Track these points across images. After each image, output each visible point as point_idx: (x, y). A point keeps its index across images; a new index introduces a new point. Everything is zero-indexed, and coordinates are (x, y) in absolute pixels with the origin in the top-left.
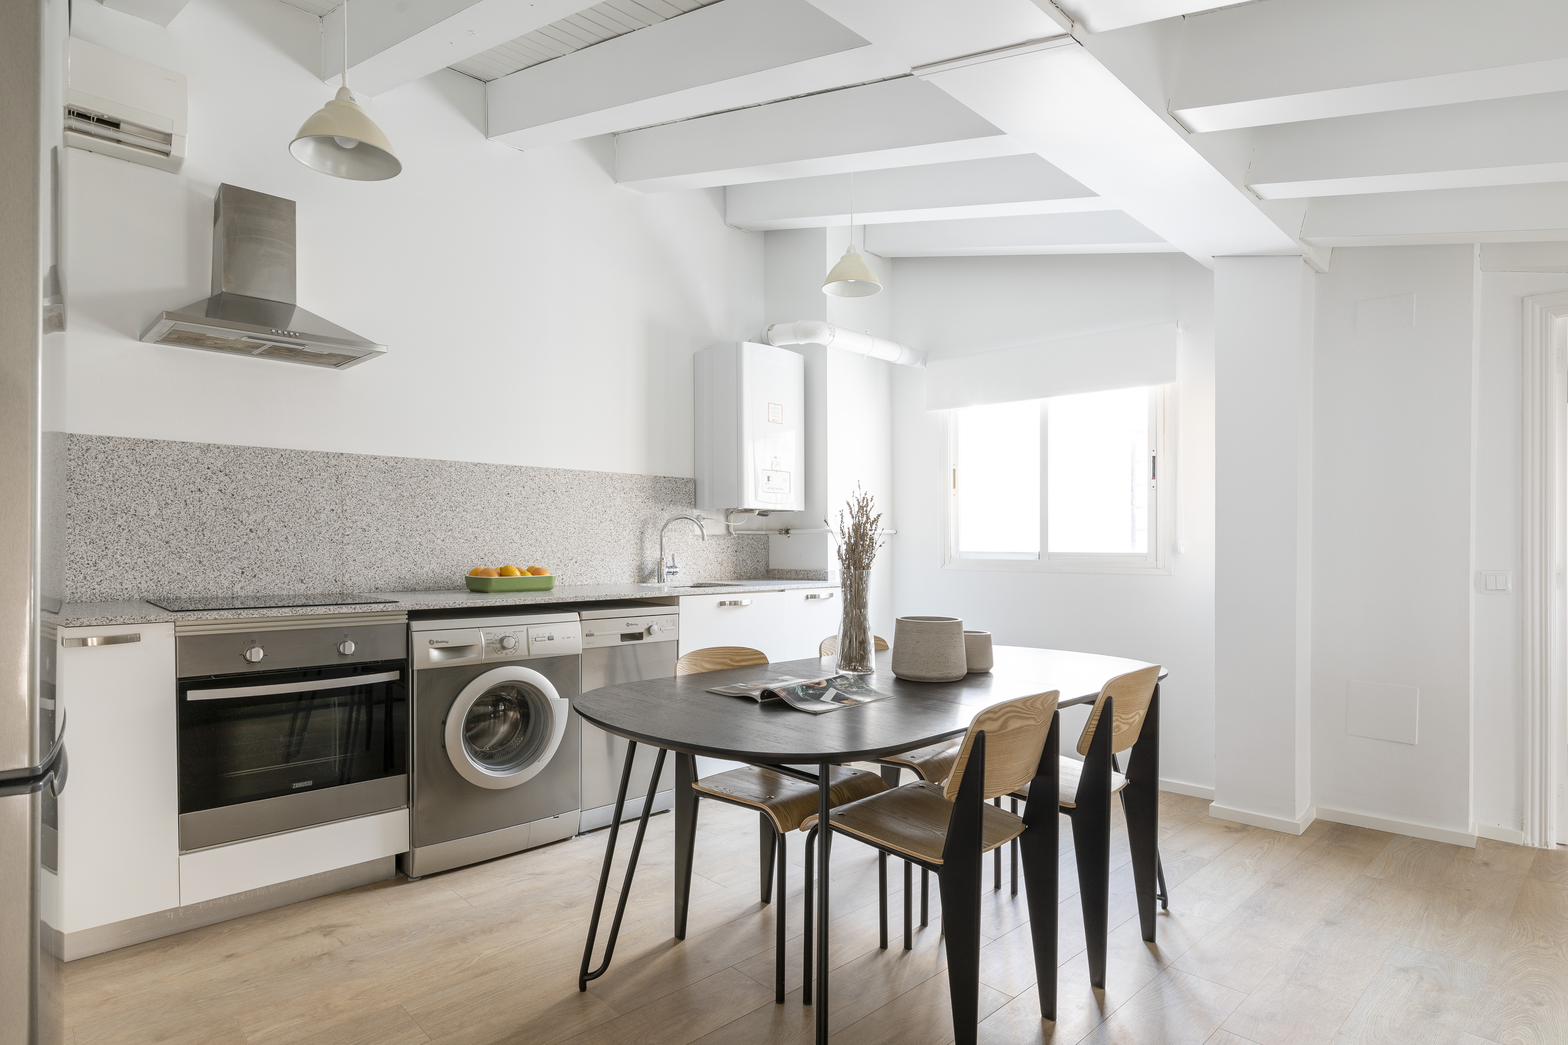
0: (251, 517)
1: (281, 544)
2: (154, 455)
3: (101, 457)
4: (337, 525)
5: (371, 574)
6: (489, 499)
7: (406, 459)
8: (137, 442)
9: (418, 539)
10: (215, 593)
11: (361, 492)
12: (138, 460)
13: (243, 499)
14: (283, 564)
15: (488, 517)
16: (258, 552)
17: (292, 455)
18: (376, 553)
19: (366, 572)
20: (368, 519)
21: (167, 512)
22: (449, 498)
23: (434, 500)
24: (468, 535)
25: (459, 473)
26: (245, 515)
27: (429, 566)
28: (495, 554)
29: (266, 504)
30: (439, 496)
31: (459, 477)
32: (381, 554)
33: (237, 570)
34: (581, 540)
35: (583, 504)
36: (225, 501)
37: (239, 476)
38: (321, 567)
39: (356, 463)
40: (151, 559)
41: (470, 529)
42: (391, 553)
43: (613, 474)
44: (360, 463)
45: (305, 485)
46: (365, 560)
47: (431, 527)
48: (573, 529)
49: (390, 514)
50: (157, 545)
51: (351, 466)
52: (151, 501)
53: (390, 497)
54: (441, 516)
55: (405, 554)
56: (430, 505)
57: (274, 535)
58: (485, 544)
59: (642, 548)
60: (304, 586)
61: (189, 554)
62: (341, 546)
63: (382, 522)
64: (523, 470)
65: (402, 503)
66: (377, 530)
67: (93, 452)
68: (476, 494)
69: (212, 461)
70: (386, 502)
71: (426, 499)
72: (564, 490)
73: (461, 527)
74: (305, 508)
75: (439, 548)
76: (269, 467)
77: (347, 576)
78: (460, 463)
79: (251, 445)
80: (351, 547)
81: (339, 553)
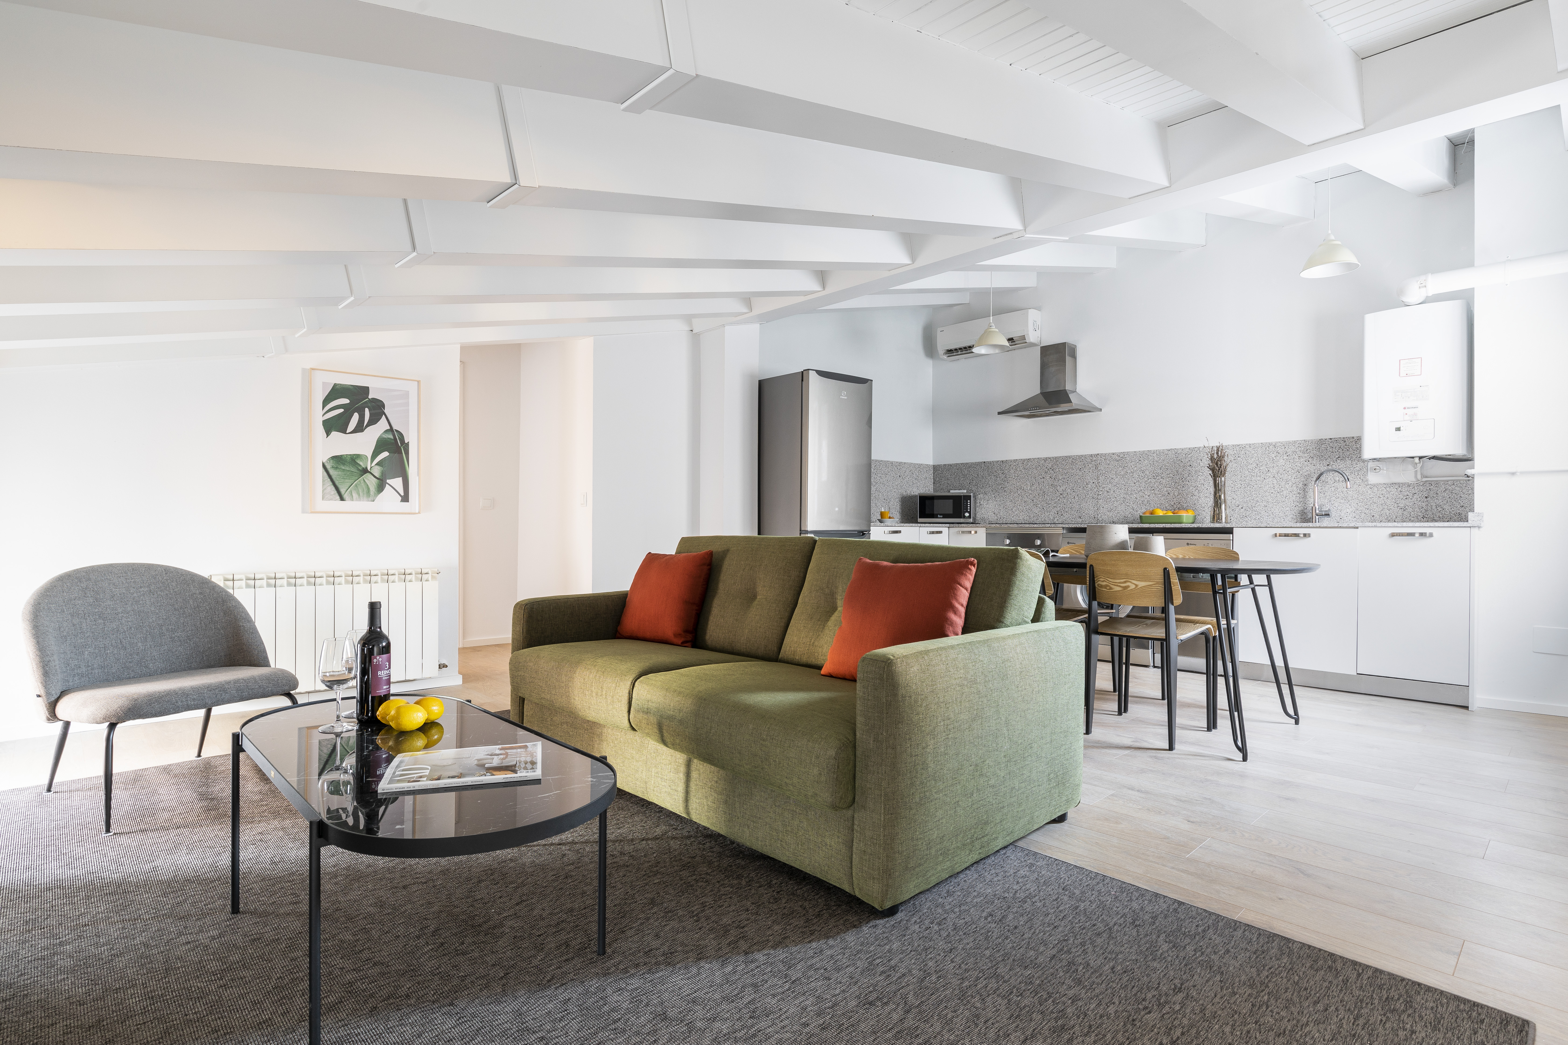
0: (1061, 488)
2: (1029, 465)
4: (1095, 490)
5: (1111, 514)
7: (1129, 452)
8: (1024, 460)
9: (1135, 495)
11: (1107, 472)
12: (1025, 467)
13: (1058, 480)
14: (1073, 509)
16: (1063, 504)
17: (1077, 458)
19: (1108, 513)
20: (1110, 486)
23: (1144, 473)
24: (1164, 492)
27: (1140, 510)
28: (1181, 503)
29: (1067, 482)
30: (1147, 471)
32: (1116, 504)
33: (1056, 512)
34: (1246, 493)
35: (1249, 467)
36: (1052, 481)
37: (1057, 470)
38: (1088, 511)
39: (1105, 458)
40: (1028, 507)
43: (1276, 443)
45: (1082, 471)
47: (1142, 489)
48: (1239, 485)
49: (1121, 483)
51: (1102, 460)
52: (1028, 484)
53: (1121, 474)
54: (1148, 482)
55: (1128, 504)
57: (1069, 496)
58: (1174, 497)
59: (1305, 497)
61: (1039, 505)
62: (1097, 500)
63: (1117, 487)
64: (1201, 449)
65: (1126, 476)
66: (1114, 491)
67: (1012, 466)
69: (1048, 464)
70: (1118, 477)
72: (1233, 459)
73: (1159, 487)
74: (1082, 482)
75: (1146, 500)
76: (1068, 465)
77: (1100, 515)
78: (1159, 451)
79: (1062, 455)
80: (1101, 501)
81: (1096, 504)
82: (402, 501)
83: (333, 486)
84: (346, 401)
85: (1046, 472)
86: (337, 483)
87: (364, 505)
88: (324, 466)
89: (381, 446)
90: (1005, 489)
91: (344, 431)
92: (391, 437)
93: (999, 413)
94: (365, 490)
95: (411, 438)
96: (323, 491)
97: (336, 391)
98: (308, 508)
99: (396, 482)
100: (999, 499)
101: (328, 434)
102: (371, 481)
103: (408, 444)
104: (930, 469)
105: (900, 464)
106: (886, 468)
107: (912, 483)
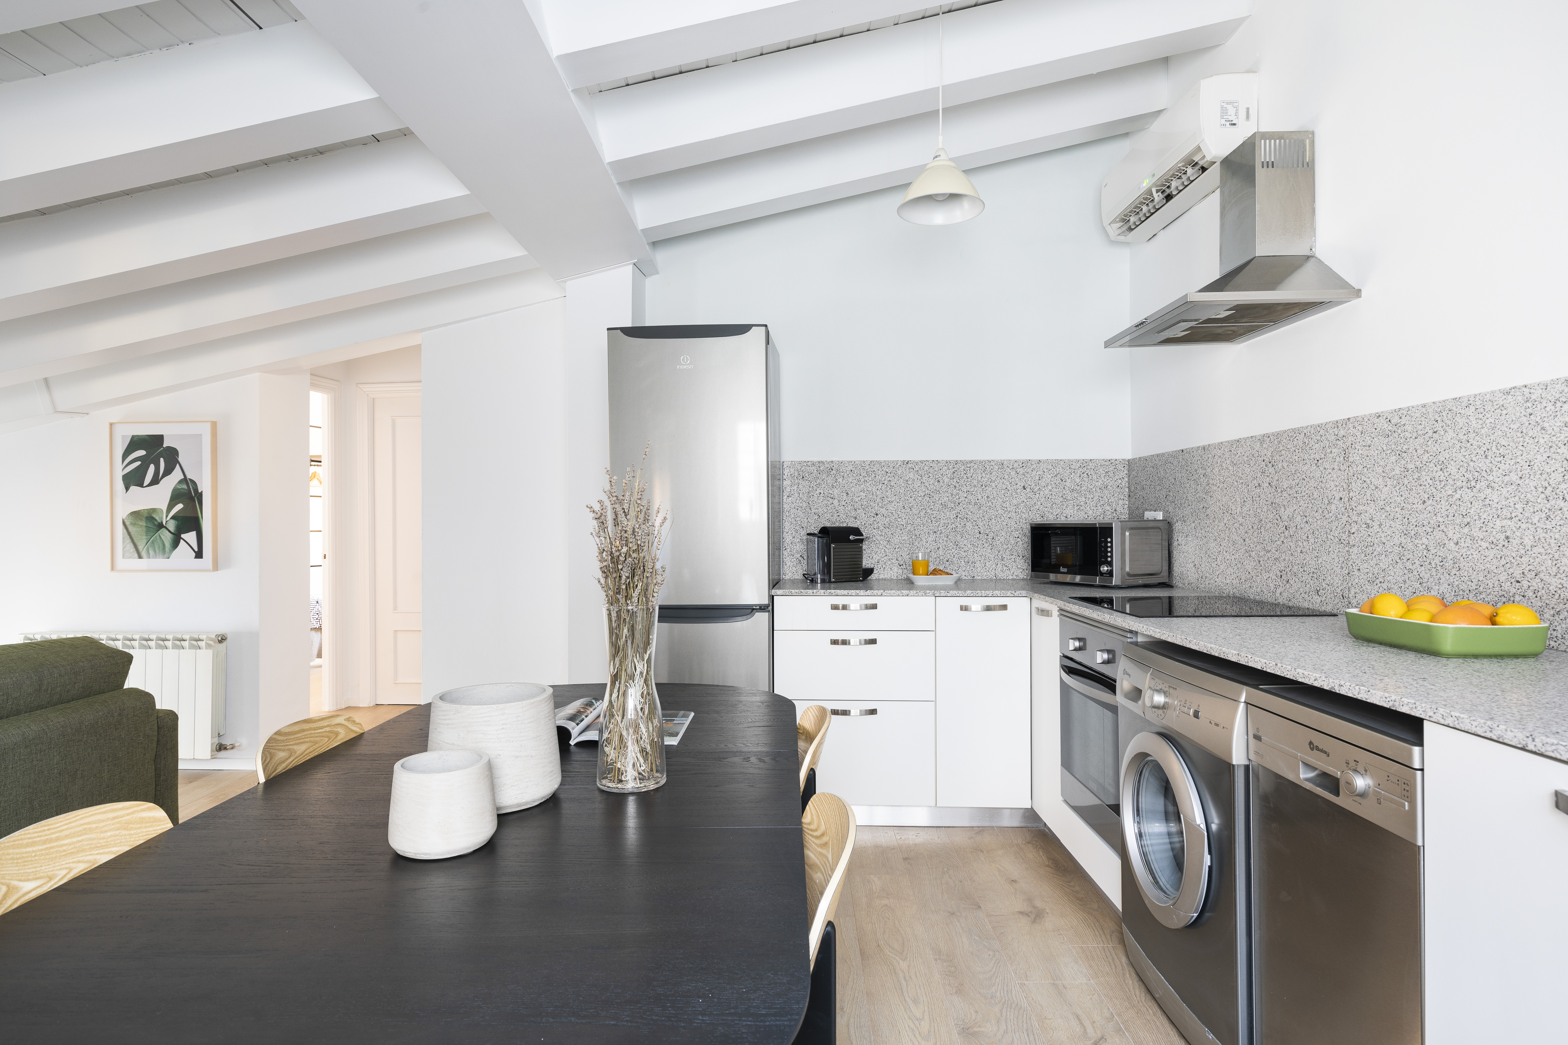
0: (1286, 512)
1: (1304, 544)
2: (1239, 454)
4: (1345, 518)
6: (1530, 457)
7: (1411, 408)
8: (1233, 443)
9: (1425, 540)
10: (1265, 596)
11: (1365, 469)
12: (1233, 460)
13: (1282, 492)
14: (1305, 569)
15: (1529, 495)
16: (1290, 553)
17: (1312, 432)
18: (1378, 561)
20: (1371, 509)
21: (1245, 510)
22: (1466, 465)
23: (1445, 471)
24: (1494, 533)
25: (1481, 416)
26: (1283, 509)
27: (1437, 588)
28: (1542, 575)
29: (1295, 495)
30: (1452, 462)
31: (1481, 422)
32: (1385, 563)
36: (1272, 494)
37: (1280, 466)
38: (1332, 576)
39: (1361, 429)
40: (1236, 556)
41: (1498, 521)
42: (1394, 561)
44: (1364, 427)
45: (1321, 468)
46: (1368, 570)
47: (1441, 520)
49: (1393, 500)
50: (1239, 543)
51: (1356, 434)
53: (1394, 473)
54: (1455, 498)
55: (1409, 565)
56: (1440, 481)
57: (1300, 533)
58: (1523, 552)
60: (1318, 599)
61: (1254, 553)
62: (1347, 549)
63: (1386, 514)
65: (1406, 482)
66: (1380, 525)
68: (1508, 451)
69: (1266, 451)
70: (1390, 482)
71: (1434, 472)
73: (1483, 518)
74: (1321, 498)
75: (1451, 557)
76: (1297, 451)
77: (1353, 591)
79: (1287, 427)
81: (1346, 558)
82: (196, 557)
83: (131, 544)
84: (141, 453)
85: (1263, 472)
86: (135, 539)
87: (160, 562)
88: (124, 523)
89: (176, 497)
90: (1208, 511)
91: (141, 485)
92: (185, 487)
93: (1106, 345)
94: (161, 546)
95: (205, 487)
96: (123, 549)
97: (135, 443)
98: (113, 566)
99: (190, 537)
100: (1200, 534)
101: (127, 489)
102: (166, 537)
103: (201, 494)
104: (1120, 467)
105: (1024, 464)
106: (984, 475)
107: (1061, 499)
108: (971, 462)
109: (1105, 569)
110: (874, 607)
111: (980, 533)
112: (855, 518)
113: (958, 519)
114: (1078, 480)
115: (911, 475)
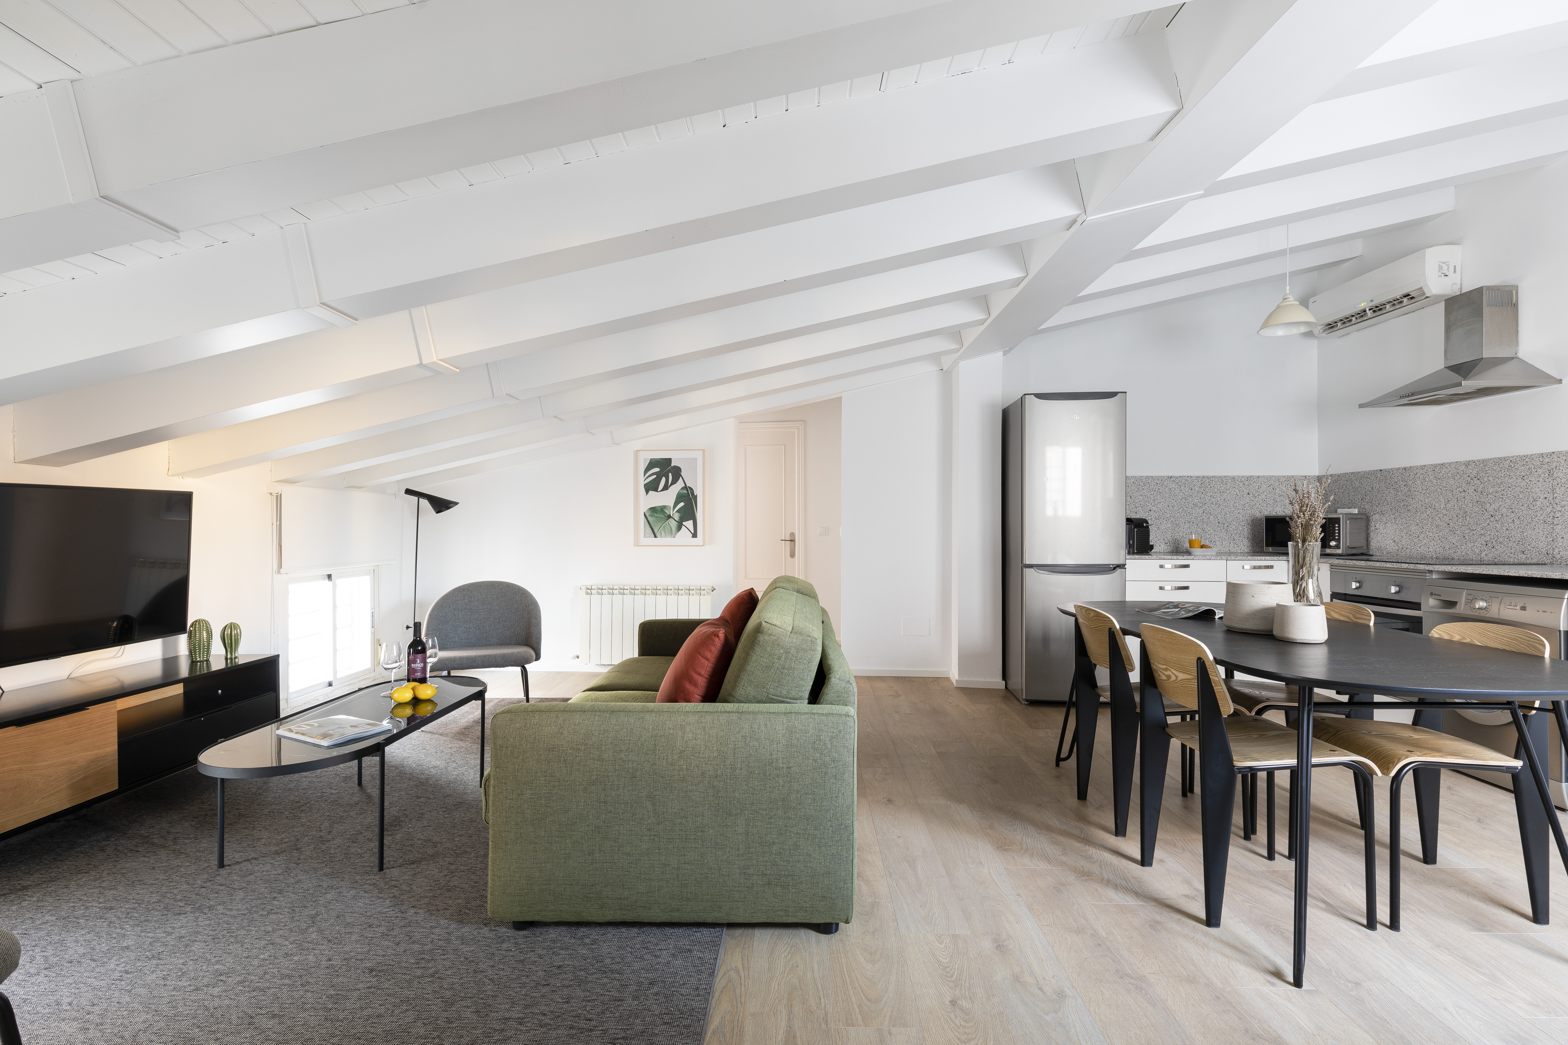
0: (1491, 507)
1: (1510, 525)
2: (1443, 472)
3: (1421, 477)
4: (1549, 510)
8: (1436, 466)
10: (1471, 557)
12: (1436, 476)
13: (1487, 495)
14: (1511, 539)
16: (1495, 530)
17: (1518, 460)
21: (1449, 506)
26: (1488, 505)
29: (1501, 496)
33: (1483, 542)
36: (1477, 496)
37: (1485, 479)
38: (1537, 543)
40: (1441, 534)
45: (1526, 480)
50: (1444, 526)
51: (1561, 461)
52: (1441, 500)
57: (1505, 518)
60: (1525, 556)
61: (1458, 532)
62: (1552, 526)
67: (1418, 474)
69: (1471, 471)
74: (1526, 498)
76: (1503, 471)
77: (1557, 550)
79: (1493, 457)
80: (1559, 527)
81: (1550, 532)
82: (693, 537)
83: (650, 528)
84: (657, 470)
85: (1468, 483)
86: (652, 525)
87: (668, 540)
88: (645, 515)
89: (679, 498)
90: (1409, 508)
91: (656, 490)
92: (685, 492)
93: (1361, 406)
94: (670, 530)
95: (698, 492)
96: (644, 532)
97: (652, 464)
98: (637, 544)
99: (689, 524)
100: (1400, 522)
101: (647, 492)
102: (673, 524)
103: (696, 497)
104: (1312, 481)
105: (1249, 478)
106: (1222, 485)
107: (1273, 501)
108: (1213, 477)
109: (1333, 543)
110: (1187, 566)
111: (1219, 523)
112: (1136, 513)
113: (1205, 514)
114: (1284, 489)
115: (1173, 485)
